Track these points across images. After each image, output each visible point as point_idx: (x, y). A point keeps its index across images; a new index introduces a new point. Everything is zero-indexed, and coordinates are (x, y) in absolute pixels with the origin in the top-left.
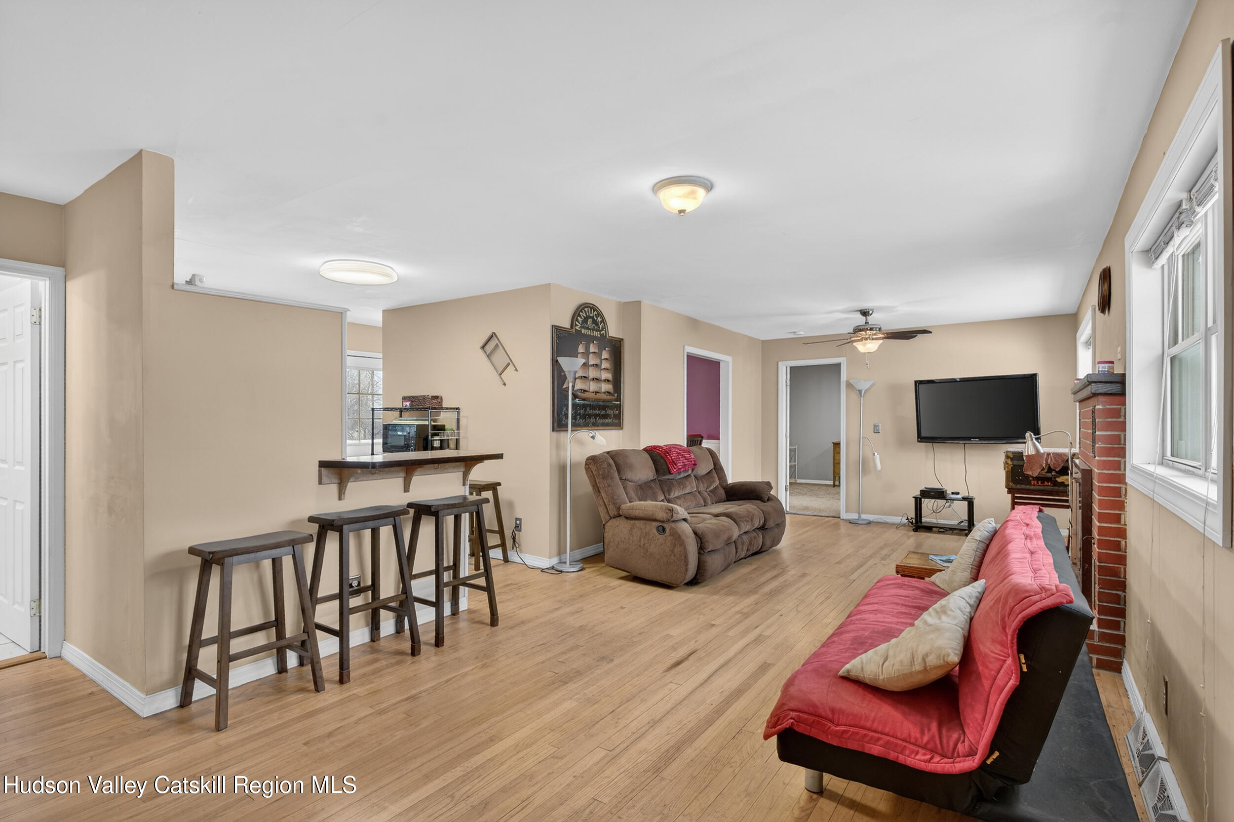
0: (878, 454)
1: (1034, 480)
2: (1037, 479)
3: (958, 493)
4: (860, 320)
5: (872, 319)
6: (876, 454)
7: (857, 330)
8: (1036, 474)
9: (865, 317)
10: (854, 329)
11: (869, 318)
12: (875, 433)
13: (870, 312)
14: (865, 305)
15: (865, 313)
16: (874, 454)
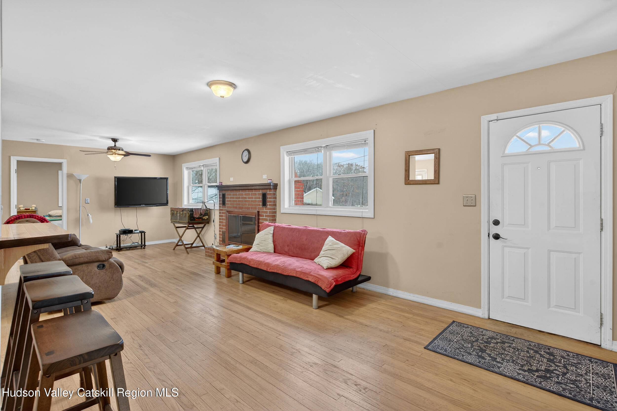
0: (90, 215)
1: (196, 219)
2: (197, 218)
3: (137, 230)
4: (112, 144)
5: (118, 144)
6: (89, 215)
7: (110, 149)
8: (197, 217)
9: (114, 143)
10: (108, 148)
11: (116, 143)
12: (86, 203)
13: (118, 141)
14: (115, 136)
15: (115, 140)
16: (88, 215)
